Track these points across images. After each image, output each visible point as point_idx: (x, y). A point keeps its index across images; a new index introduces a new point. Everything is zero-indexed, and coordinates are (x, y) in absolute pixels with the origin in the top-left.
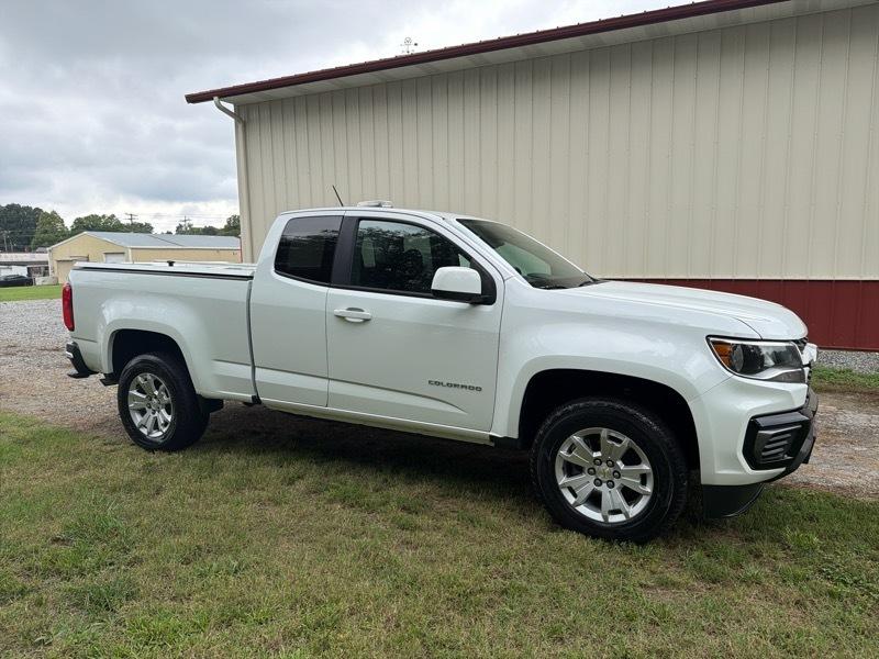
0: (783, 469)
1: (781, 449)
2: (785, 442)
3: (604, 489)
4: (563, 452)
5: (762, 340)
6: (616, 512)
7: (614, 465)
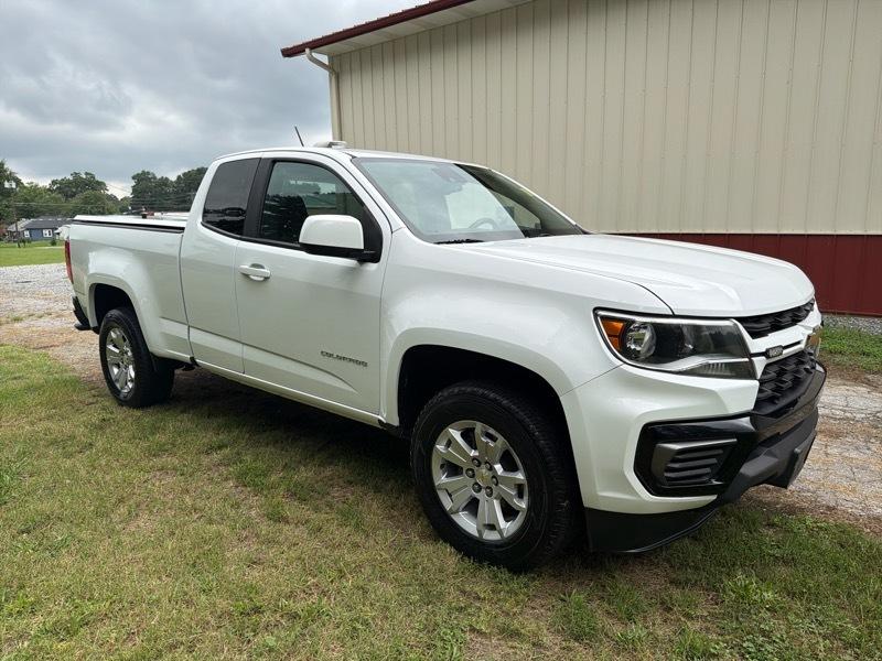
0: (714, 497)
1: (708, 470)
2: (714, 461)
3: (482, 496)
4: (440, 447)
5: (674, 316)
6: (492, 527)
7: (491, 469)
